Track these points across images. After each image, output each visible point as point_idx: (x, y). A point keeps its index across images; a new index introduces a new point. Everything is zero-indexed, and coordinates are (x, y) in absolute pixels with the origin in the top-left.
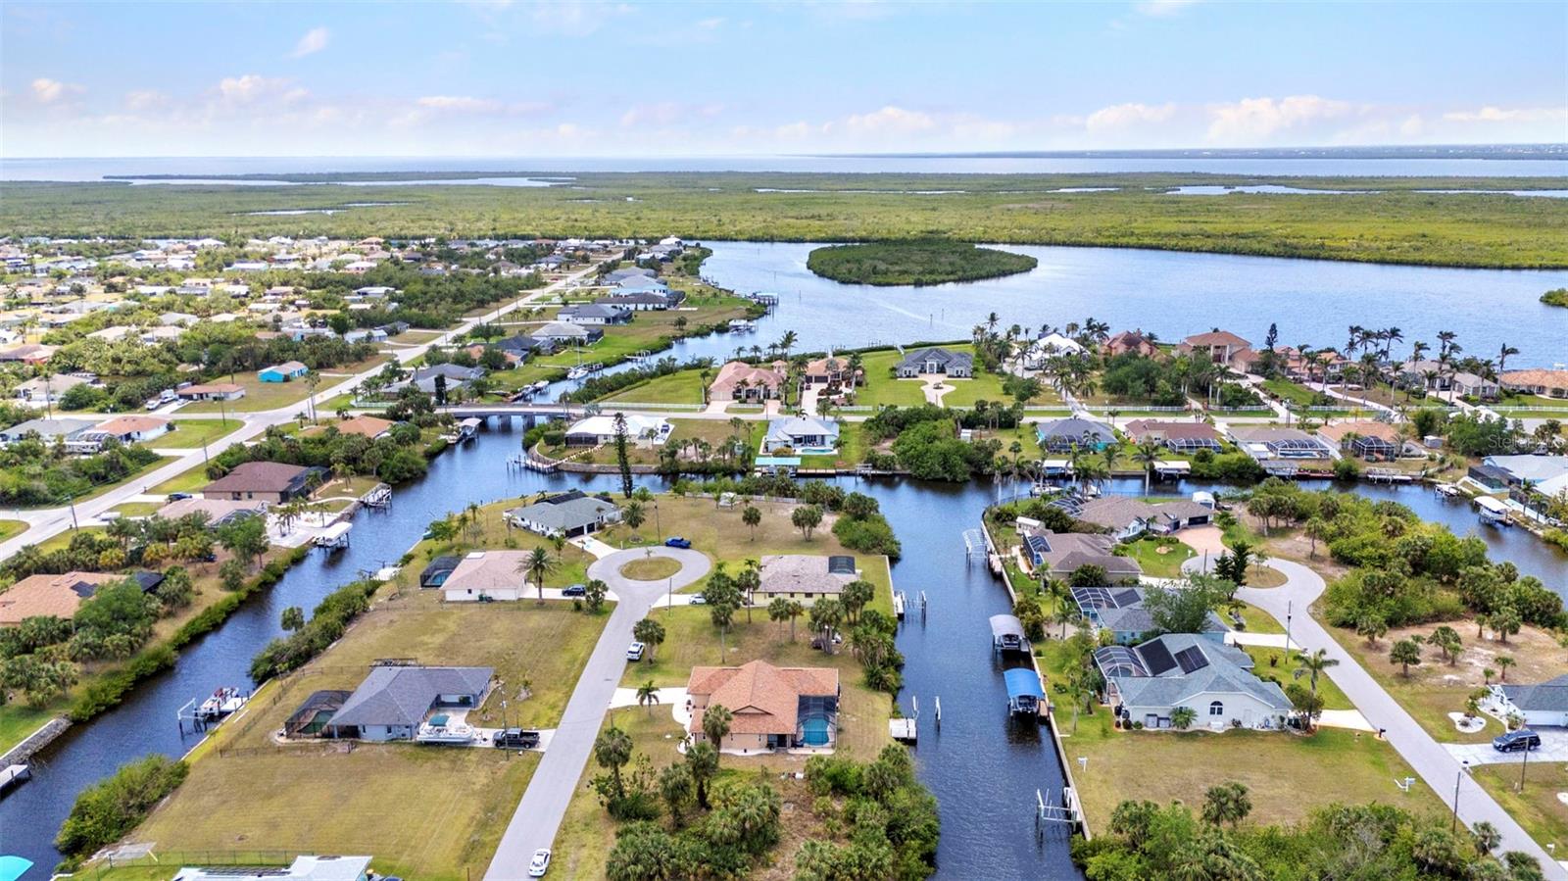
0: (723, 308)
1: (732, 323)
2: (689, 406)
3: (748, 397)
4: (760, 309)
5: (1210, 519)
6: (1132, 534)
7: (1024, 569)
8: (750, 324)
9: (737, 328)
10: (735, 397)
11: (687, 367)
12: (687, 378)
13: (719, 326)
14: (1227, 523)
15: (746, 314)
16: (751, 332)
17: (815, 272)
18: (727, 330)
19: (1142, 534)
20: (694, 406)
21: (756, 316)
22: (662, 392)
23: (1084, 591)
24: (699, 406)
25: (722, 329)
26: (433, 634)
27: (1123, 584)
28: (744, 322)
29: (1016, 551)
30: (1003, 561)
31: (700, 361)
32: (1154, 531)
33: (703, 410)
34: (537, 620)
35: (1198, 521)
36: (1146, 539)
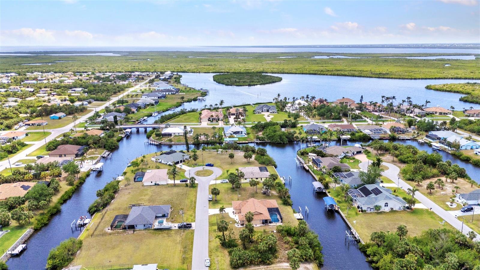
0: (193, 93)
1: (198, 98)
2: (195, 123)
3: (212, 120)
4: (204, 94)
5: (362, 152)
6: (342, 157)
7: (315, 168)
8: (204, 98)
9: (199, 99)
10: (209, 121)
11: (189, 112)
12: (191, 115)
13: (194, 99)
14: (367, 153)
15: (200, 95)
16: (204, 101)
17: (217, 82)
18: (197, 100)
19: (345, 157)
20: (197, 123)
21: (204, 95)
22: (185, 119)
23: (337, 174)
24: (199, 124)
25: (195, 100)
26: (145, 196)
27: (346, 171)
28: (202, 98)
29: (311, 163)
30: (308, 166)
31: (193, 109)
32: (348, 156)
33: (200, 125)
34: (175, 190)
35: (359, 152)
36: (346, 158)
